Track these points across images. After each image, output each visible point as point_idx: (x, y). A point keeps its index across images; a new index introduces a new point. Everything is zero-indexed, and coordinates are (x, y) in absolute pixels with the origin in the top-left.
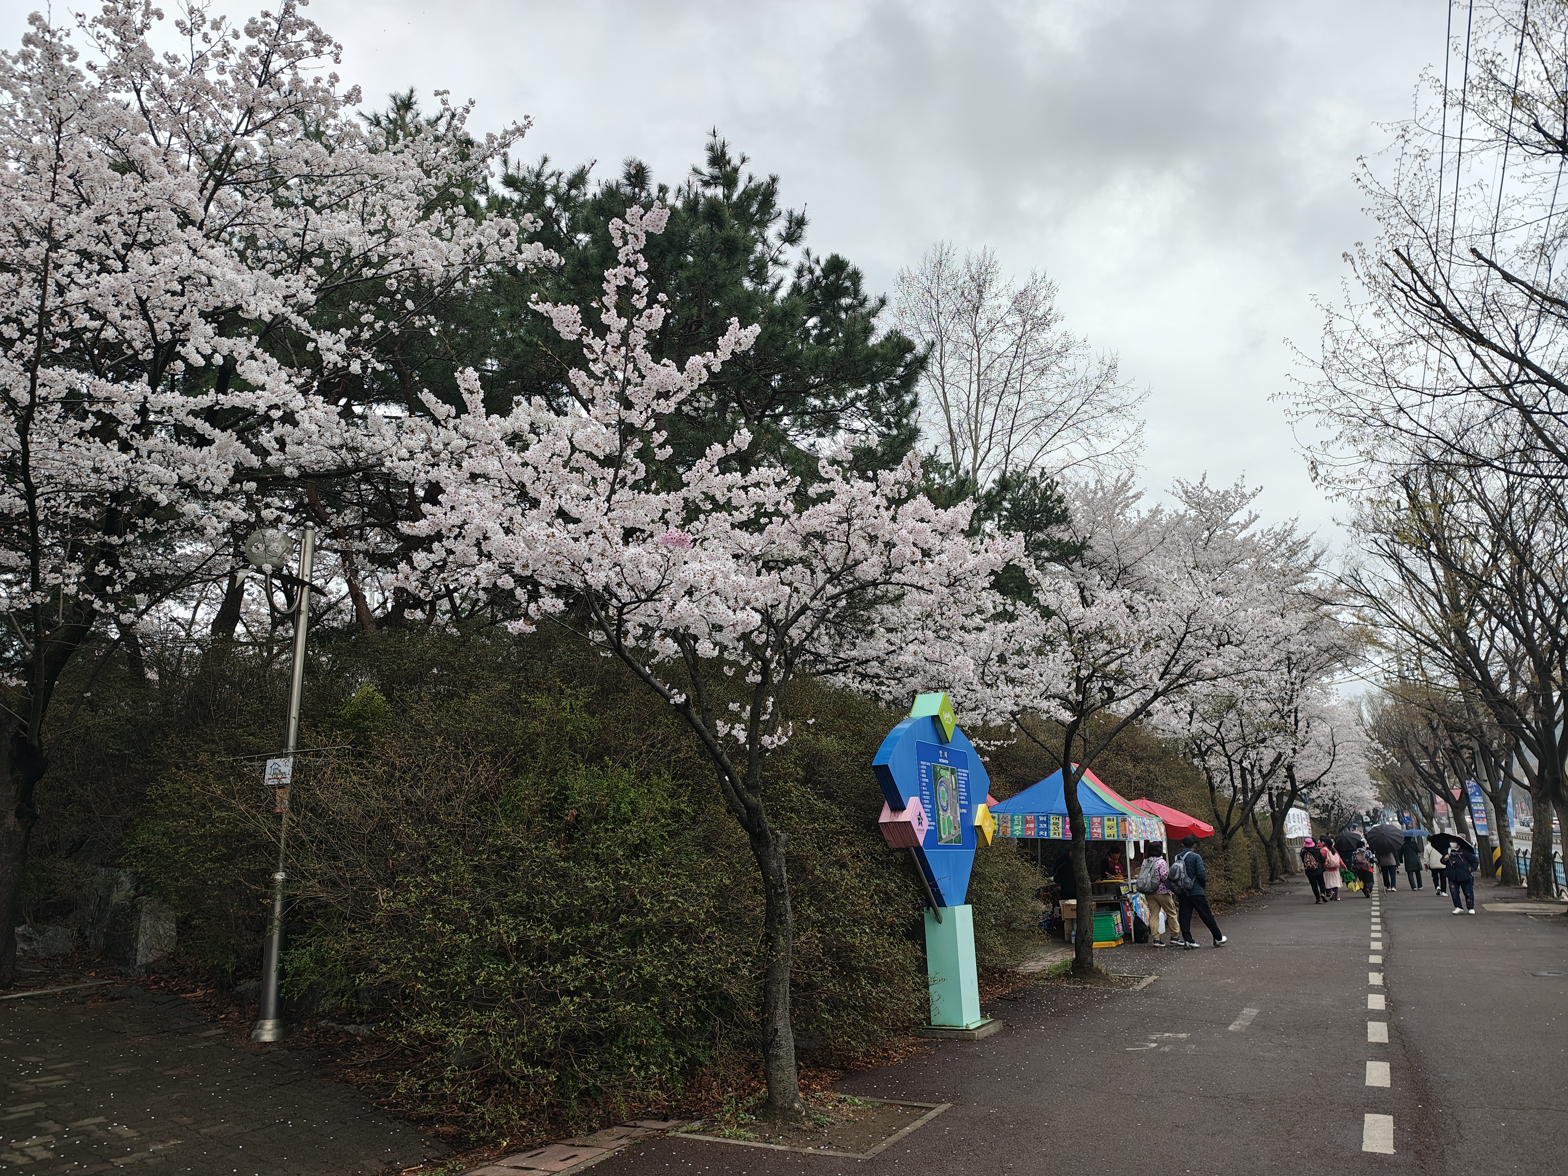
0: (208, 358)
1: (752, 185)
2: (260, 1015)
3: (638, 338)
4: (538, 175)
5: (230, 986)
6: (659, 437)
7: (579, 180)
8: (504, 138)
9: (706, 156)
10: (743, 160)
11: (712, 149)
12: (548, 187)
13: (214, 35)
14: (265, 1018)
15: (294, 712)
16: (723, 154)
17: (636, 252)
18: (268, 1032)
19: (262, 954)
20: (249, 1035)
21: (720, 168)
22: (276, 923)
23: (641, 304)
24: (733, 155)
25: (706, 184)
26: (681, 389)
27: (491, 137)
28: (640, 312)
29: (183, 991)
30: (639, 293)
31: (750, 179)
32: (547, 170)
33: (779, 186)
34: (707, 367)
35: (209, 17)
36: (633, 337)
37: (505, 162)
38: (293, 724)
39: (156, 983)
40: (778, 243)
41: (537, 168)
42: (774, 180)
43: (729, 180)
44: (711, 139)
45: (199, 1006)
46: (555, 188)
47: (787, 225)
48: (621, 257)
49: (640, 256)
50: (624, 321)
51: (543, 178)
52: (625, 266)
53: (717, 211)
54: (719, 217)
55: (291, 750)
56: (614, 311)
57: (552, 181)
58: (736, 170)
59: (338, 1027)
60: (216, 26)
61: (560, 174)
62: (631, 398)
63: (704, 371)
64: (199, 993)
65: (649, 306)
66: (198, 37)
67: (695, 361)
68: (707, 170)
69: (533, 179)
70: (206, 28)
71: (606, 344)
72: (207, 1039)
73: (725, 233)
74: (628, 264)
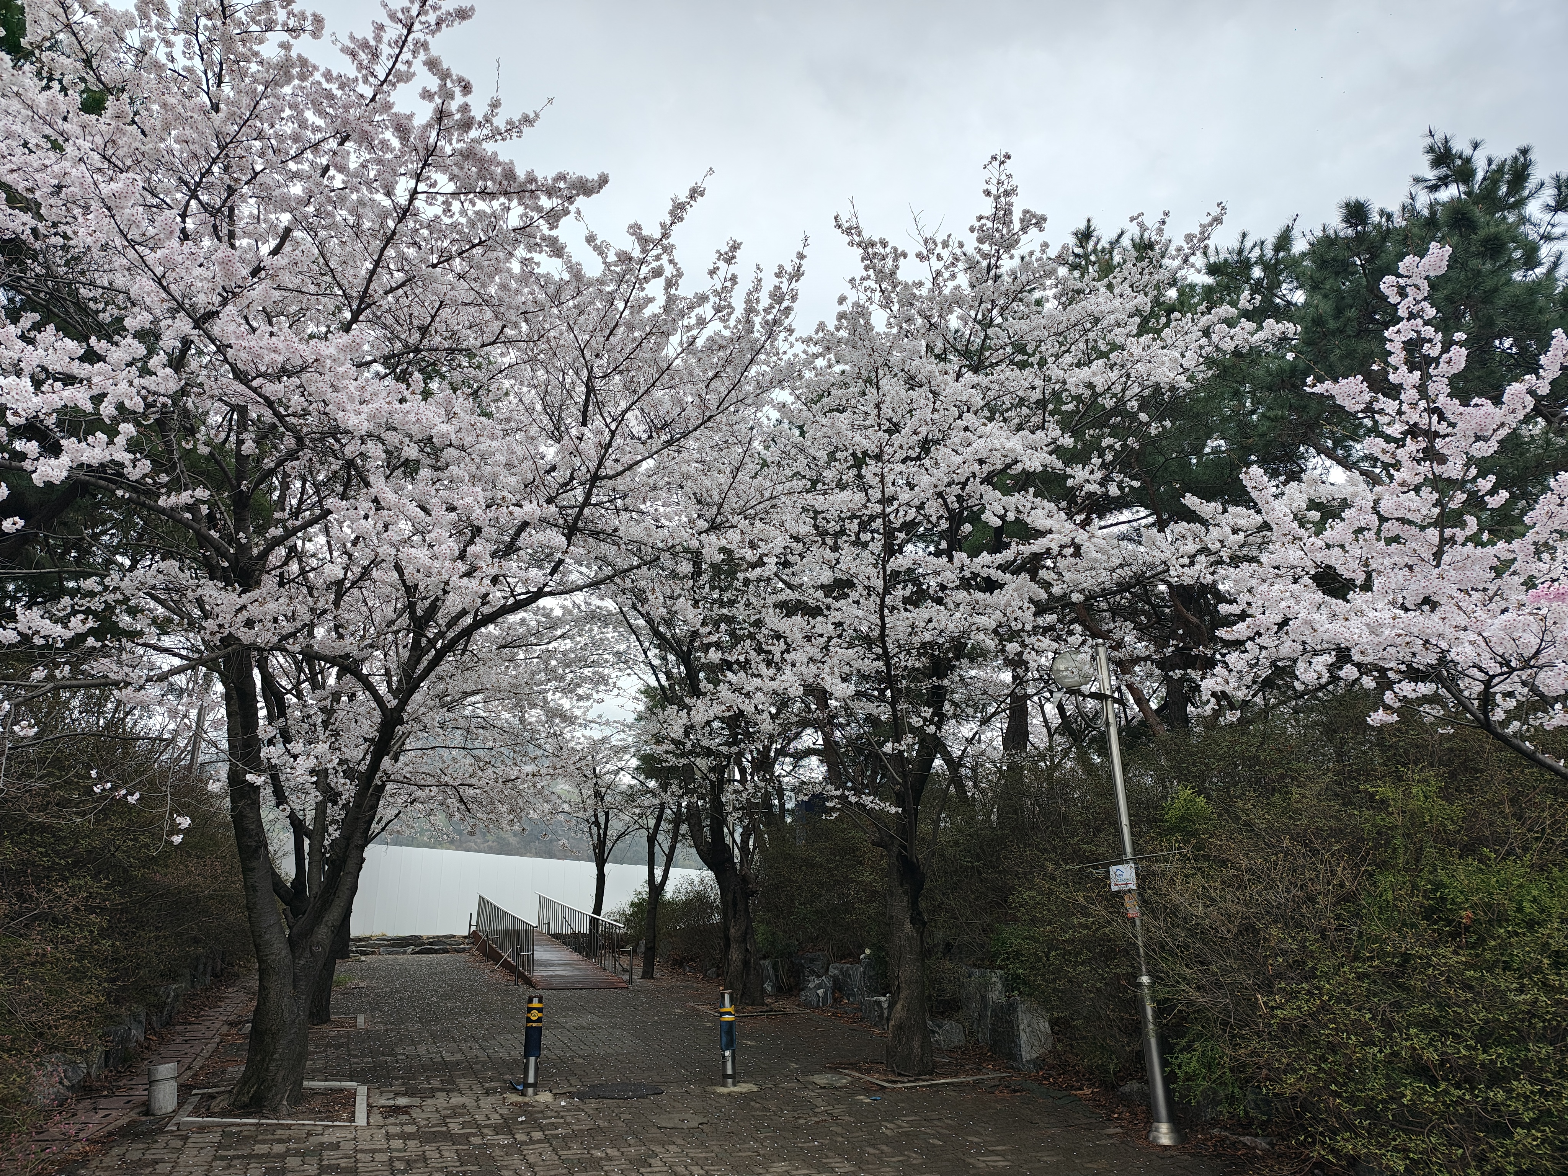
0: (1002, 518)
1: (1494, 166)
2: (1151, 1118)
3: (1439, 388)
4: (1240, 252)
5: (1113, 1087)
6: (1486, 484)
7: (1284, 241)
8: (1203, 233)
9: (1427, 159)
10: (1476, 146)
11: (1431, 150)
12: (1253, 260)
13: (945, 253)
14: (1159, 1121)
15: (1125, 820)
16: (1448, 149)
17: (1418, 302)
18: (1164, 1135)
19: (1141, 1058)
20: (1147, 1138)
21: (1448, 166)
22: (1151, 1026)
23: (1435, 352)
24: (1460, 146)
25: (1434, 188)
26: (1502, 425)
27: (1189, 238)
28: (1437, 360)
29: (1072, 1088)
30: (1430, 341)
31: (1490, 162)
32: (1248, 244)
33: (1532, 156)
34: (1531, 392)
35: (939, 240)
36: (1432, 388)
37: (1205, 254)
38: (1126, 831)
39: (1046, 1079)
40: (1547, 217)
41: (1237, 246)
42: (1525, 152)
43: (1465, 174)
44: (1430, 141)
45: (1091, 1103)
46: (1261, 258)
47: (1556, 192)
48: (1402, 312)
49: (1426, 304)
50: (1417, 374)
51: (1245, 253)
52: (1409, 319)
53: (1463, 214)
54: (1468, 219)
55: (1129, 856)
56: (1404, 369)
57: (1256, 252)
58: (1468, 160)
59: (1233, 1138)
60: (945, 245)
61: (1263, 243)
62: (1445, 451)
63: (1529, 398)
64: (1087, 1091)
65: (1446, 349)
66: (933, 259)
67: (1515, 391)
68: (1431, 175)
69: (1236, 258)
70: (939, 250)
71: (1401, 402)
72: (1110, 1136)
73: (1482, 233)
74: (1412, 316)
